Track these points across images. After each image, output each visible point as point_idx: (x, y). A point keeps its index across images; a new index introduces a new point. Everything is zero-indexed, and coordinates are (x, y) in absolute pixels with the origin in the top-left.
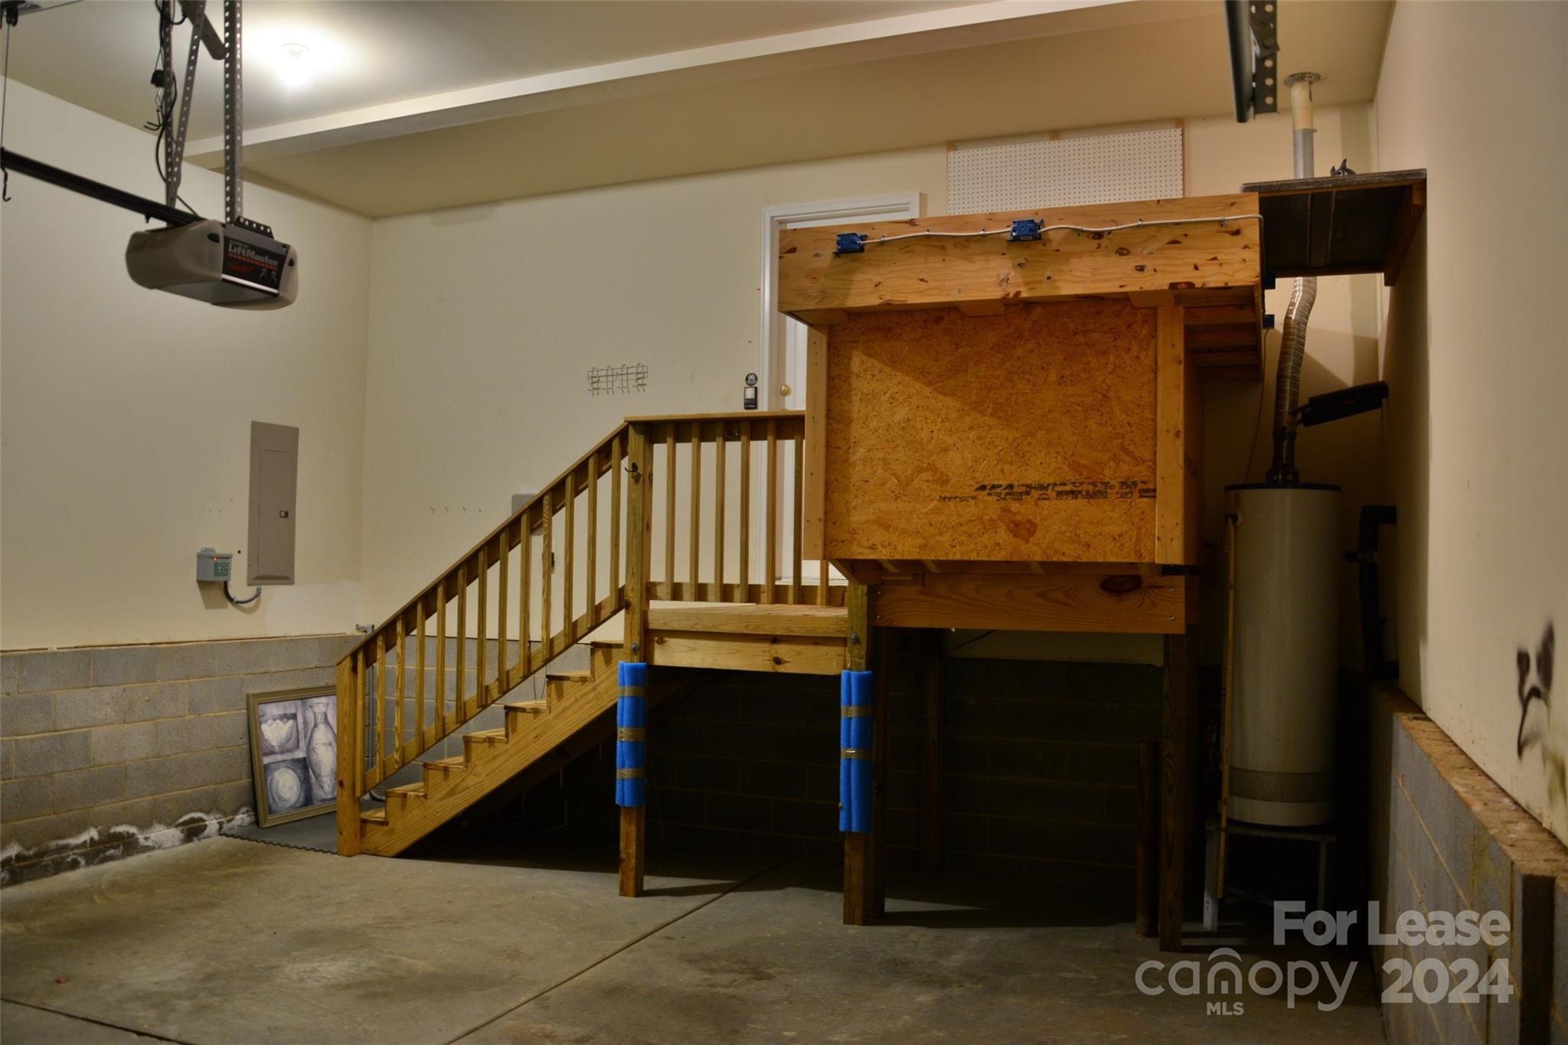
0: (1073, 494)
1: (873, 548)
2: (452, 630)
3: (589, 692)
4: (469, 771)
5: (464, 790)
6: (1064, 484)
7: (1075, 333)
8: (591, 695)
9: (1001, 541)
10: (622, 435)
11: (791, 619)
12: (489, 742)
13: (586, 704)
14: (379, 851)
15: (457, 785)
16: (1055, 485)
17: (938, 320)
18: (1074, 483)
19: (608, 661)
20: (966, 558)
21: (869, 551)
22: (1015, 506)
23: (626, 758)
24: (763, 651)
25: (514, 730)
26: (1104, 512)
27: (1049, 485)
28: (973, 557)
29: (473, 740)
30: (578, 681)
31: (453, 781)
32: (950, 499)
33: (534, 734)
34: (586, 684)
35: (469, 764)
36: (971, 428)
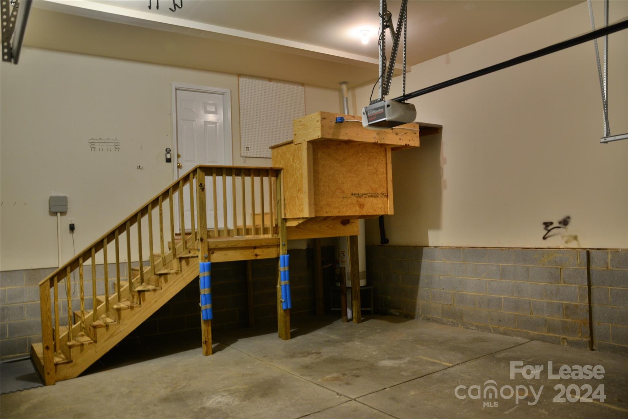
0: (372, 196)
1: (326, 213)
2: (111, 259)
3: (180, 278)
4: (120, 324)
5: (119, 333)
6: (370, 194)
7: (370, 152)
8: (181, 279)
9: (357, 210)
10: (194, 171)
11: (262, 240)
12: (131, 308)
13: (179, 283)
14: (68, 377)
15: (115, 332)
16: (368, 194)
17: (340, 144)
18: (372, 193)
19: (188, 264)
20: (349, 215)
21: (325, 214)
22: (360, 200)
23: (207, 300)
24: (252, 252)
25: (144, 300)
26: (378, 201)
27: (367, 194)
28: (351, 214)
29: (122, 309)
30: (174, 274)
31: (111, 331)
32: (345, 197)
33: (154, 300)
34: (178, 275)
35: (120, 321)
36: (349, 177)
